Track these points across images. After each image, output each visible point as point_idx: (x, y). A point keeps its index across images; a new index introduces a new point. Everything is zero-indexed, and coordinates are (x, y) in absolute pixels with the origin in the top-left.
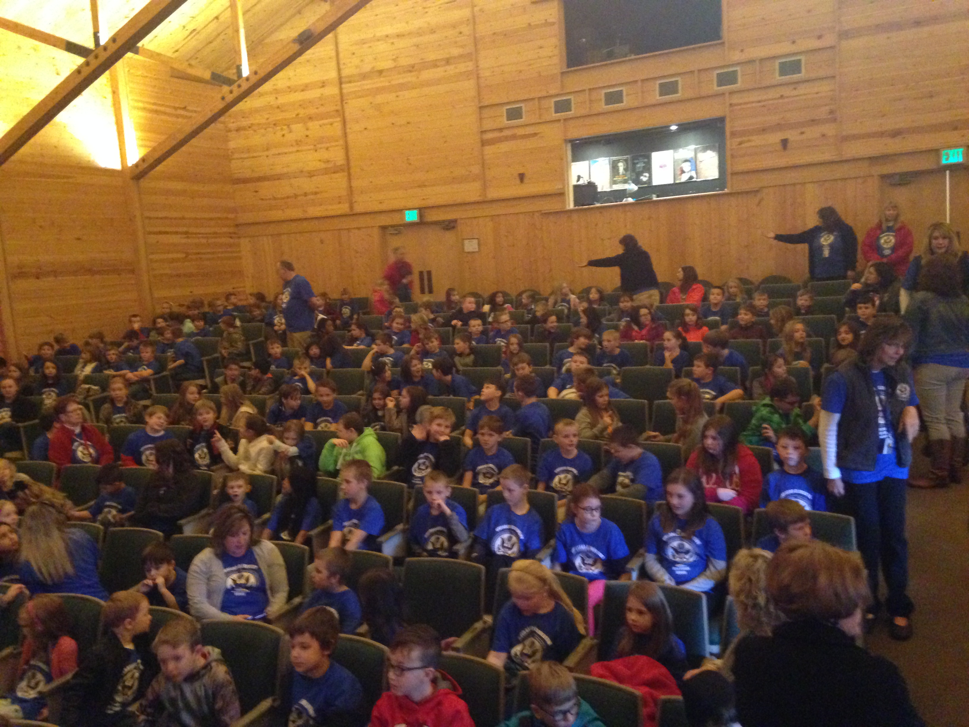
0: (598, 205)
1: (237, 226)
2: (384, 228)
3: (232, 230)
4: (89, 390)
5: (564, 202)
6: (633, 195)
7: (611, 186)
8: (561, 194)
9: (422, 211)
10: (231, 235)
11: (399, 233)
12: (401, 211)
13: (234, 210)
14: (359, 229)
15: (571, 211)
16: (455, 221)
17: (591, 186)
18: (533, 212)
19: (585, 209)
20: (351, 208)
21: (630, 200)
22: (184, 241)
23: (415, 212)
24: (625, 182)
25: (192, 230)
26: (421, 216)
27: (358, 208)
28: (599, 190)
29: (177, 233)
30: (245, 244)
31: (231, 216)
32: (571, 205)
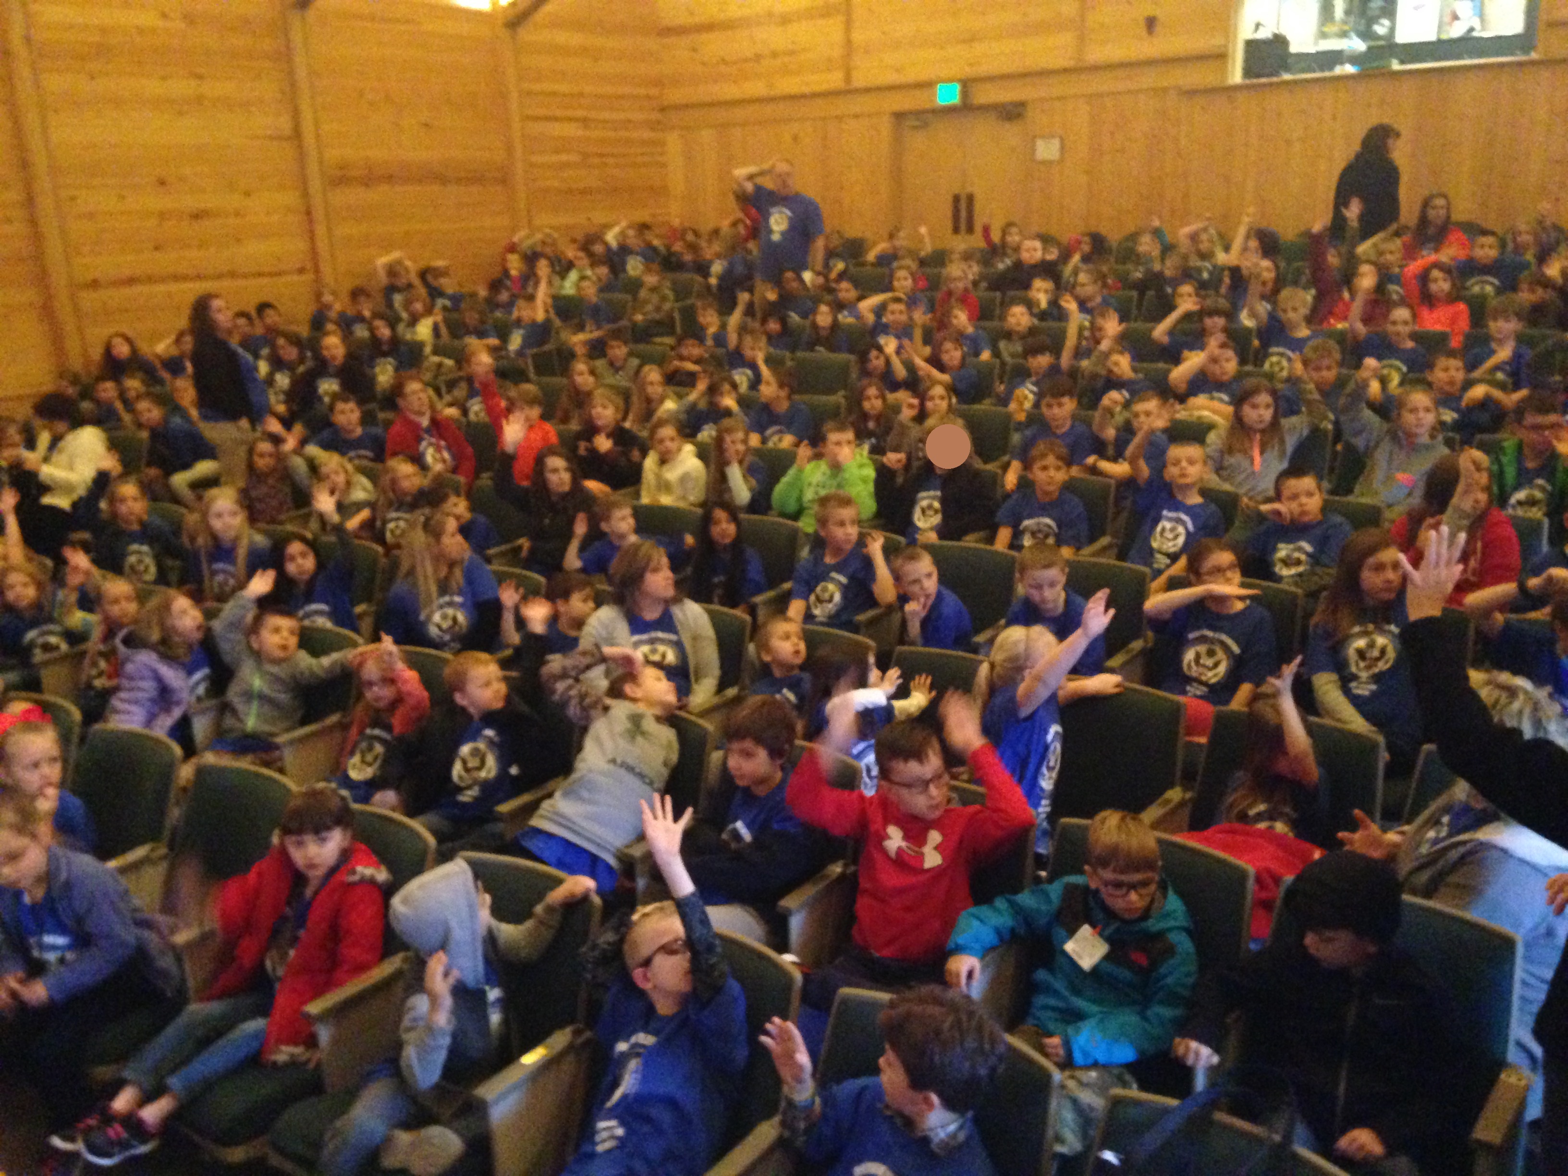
0: (1287, 77)
1: (663, 109)
2: (899, 116)
3: (655, 116)
4: (440, 365)
5: (1223, 71)
6: (1354, 59)
7: (1316, 43)
8: (1221, 57)
9: (966, 85)
10: (653, 126)
11: (925, 125)
12: (929, 85)
13: (658, 82)
14: (856, 116)
15: (1236, 88)
16: (1022, 104)
17: (1279, 41)
18: (1165, 90)
19: (1264, 85)
20: (848, 78)
21: (1349, 69)
22: (580, 133)
23: (957, 88)
24: (1344, 34)
25: (593, 114)
26: (965, 94)
27: (859, 80)
28: (1293, 49)
29: (570, 119)
30: (674, 142)
31: (654, 91)
32: (1236, 76)
